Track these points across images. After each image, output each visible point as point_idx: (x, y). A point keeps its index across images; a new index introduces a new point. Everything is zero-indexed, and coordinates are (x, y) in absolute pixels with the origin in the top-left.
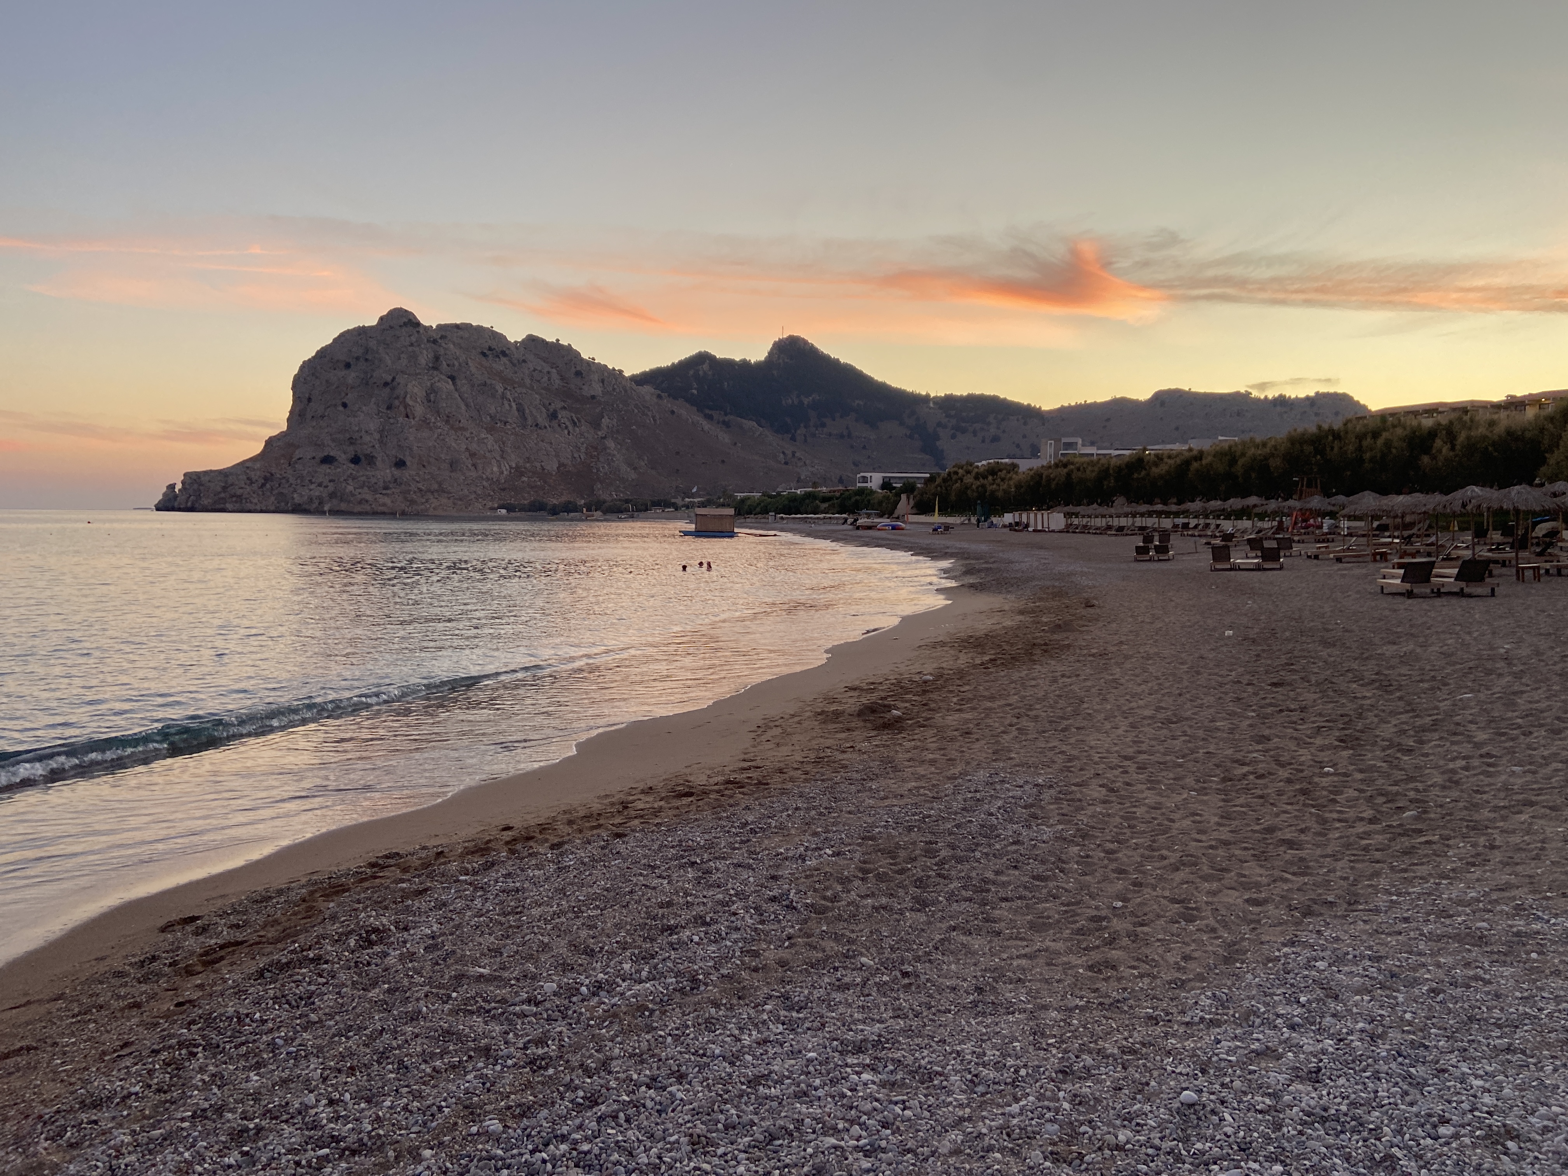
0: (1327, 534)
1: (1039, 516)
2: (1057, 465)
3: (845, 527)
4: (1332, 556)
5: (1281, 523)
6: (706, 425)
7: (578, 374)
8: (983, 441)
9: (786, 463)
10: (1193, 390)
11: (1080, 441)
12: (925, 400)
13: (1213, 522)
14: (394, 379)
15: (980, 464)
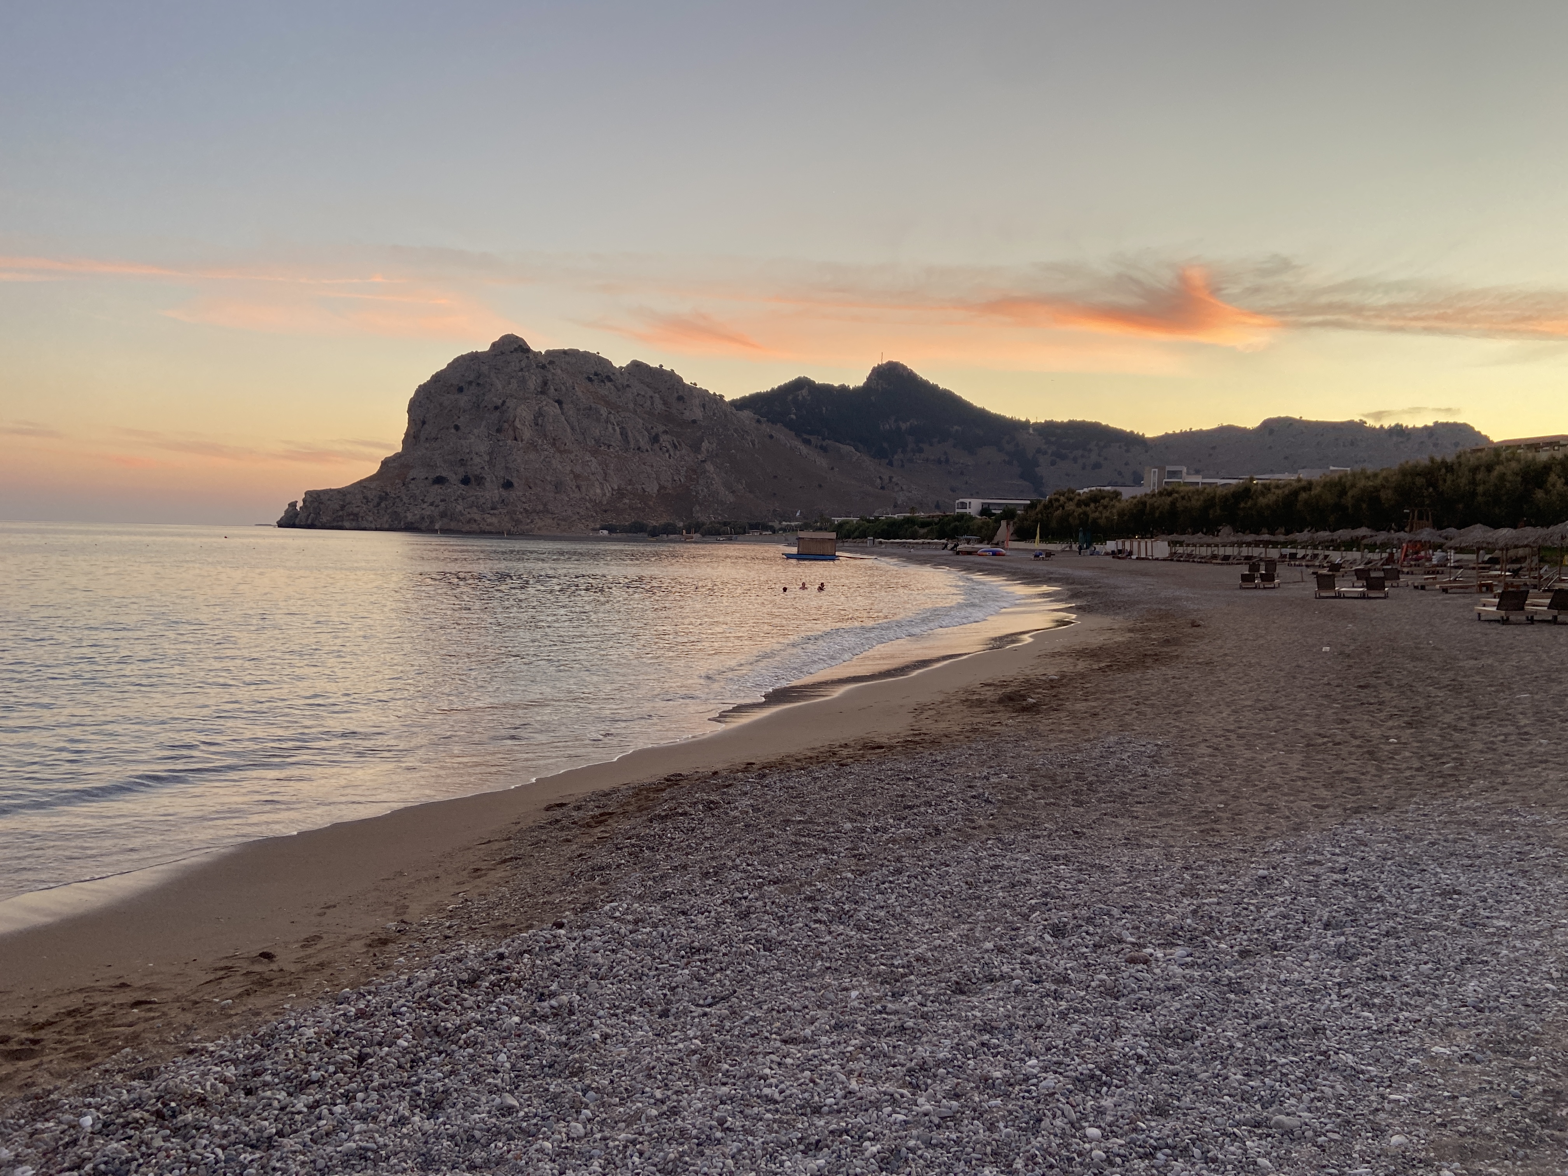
0: (1437, 566)
1: (1143, 544)
2: (1161, 494)
3: (945, 552)
4: (1438, 586)
5: (1391, 554)
6: (804, 449)
7: (680, 398)
8: (1084, 468)
9: (882, 488)
10: (1304, 418)
11: (1185, 470)
12: (1025, 426)
13: (1320, 552)
14: (504, 402)
15: (1081, 491)
